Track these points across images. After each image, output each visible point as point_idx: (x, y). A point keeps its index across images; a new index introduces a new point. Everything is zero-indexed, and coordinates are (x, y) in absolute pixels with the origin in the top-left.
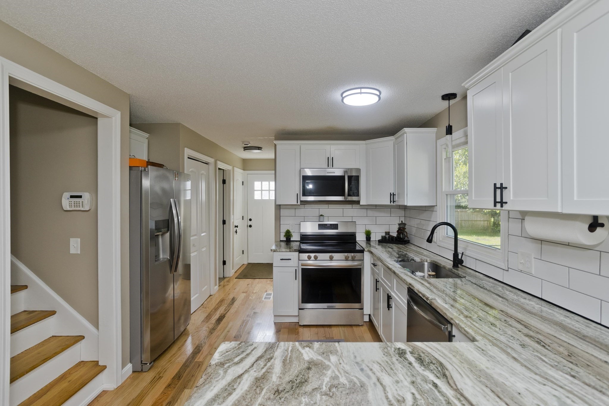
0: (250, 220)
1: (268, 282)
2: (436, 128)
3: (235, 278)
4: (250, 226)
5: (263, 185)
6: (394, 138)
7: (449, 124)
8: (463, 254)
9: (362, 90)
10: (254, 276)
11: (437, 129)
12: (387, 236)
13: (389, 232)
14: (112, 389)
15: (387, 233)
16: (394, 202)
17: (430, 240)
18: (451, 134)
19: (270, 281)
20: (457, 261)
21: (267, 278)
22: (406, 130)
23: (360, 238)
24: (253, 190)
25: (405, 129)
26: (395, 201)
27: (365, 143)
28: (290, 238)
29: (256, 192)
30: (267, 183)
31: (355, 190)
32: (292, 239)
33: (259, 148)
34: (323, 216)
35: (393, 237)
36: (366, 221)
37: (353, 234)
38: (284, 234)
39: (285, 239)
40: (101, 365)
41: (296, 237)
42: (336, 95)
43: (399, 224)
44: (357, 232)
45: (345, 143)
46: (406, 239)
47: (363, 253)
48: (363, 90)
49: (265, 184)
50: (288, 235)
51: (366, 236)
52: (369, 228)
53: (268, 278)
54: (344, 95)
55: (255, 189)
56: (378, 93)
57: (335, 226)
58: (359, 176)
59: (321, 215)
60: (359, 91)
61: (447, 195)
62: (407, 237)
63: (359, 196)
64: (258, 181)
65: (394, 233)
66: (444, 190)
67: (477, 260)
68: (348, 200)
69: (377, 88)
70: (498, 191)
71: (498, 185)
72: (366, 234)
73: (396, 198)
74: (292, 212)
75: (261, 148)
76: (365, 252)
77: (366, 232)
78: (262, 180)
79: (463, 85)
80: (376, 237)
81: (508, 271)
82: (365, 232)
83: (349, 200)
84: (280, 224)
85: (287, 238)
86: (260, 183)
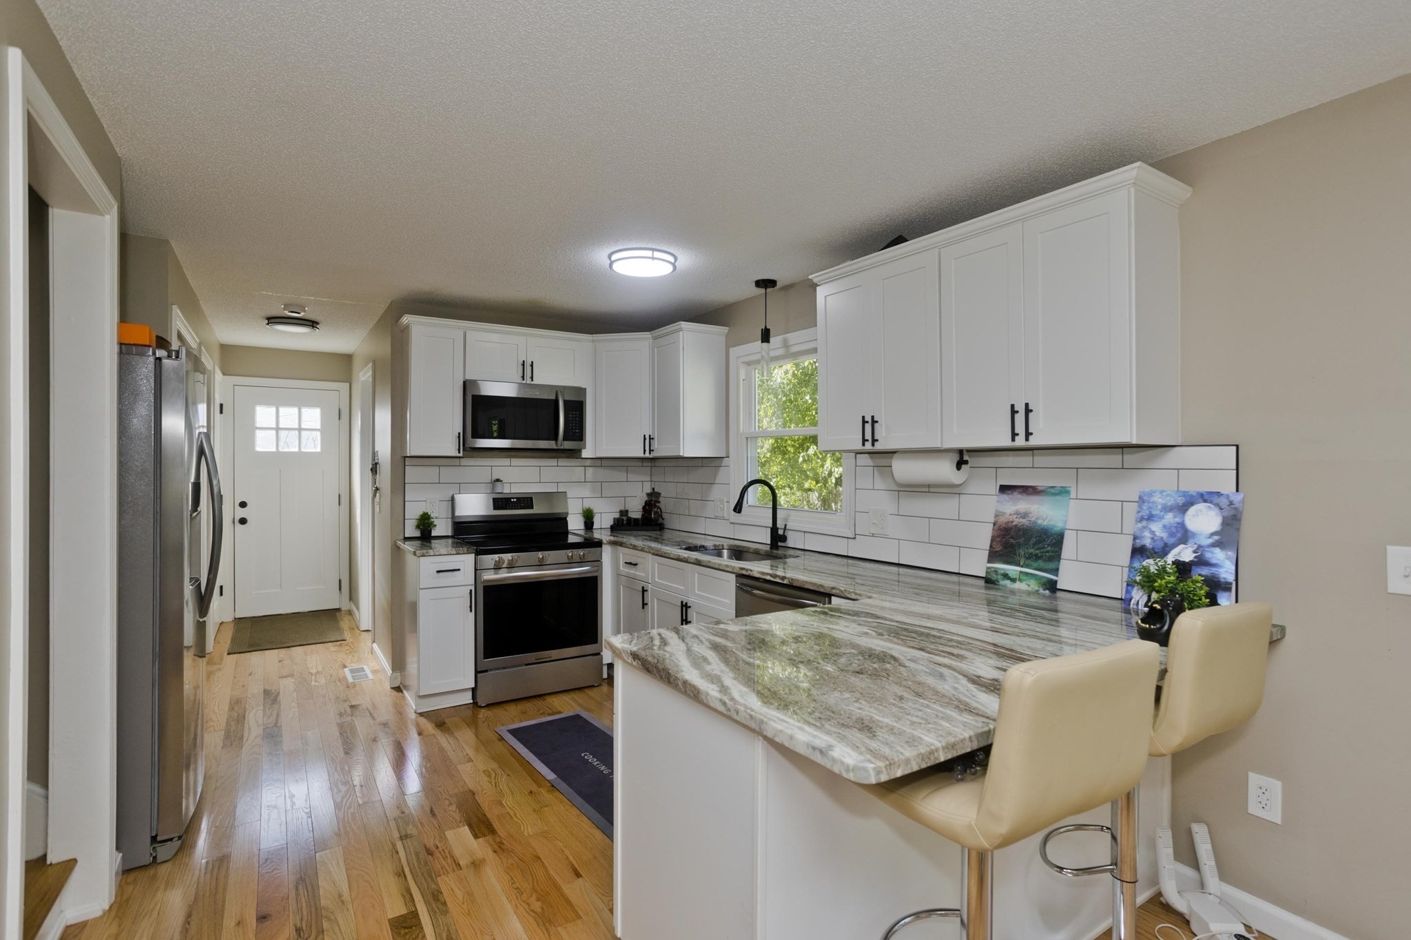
0: (243, 505)
1: (333, 649)
2: (728, 328)
3: (228, 654)
4: (243, 521)
5: (280, 414)
6: (650, 336)
7: (766, 326)
8: (785, 529)
9: (655, 253)
10: (286, 643)
11: (729, 330)
12: (625, 518)
13: (627, 511)
14: (99, 913)
15: (624, 513)
16: (651, 451)
17: (738, 508)
18: (768, 341)
19: (334, 646)
20: (778, 538)
21: (320, 641)
22: (684, 324)
23: (575, 524)
24: (252, 428)
25: (682, 322)
26: (653, 450)
27: (591, 338)
28: (430, 531)
29: (259, 434)
30: (295, 410)
31: (576, 431)
32: (434, 533)
33: (313, 324)
34: (501, 481)
35: (636, 520)
36: (585, 491)
37: (563, 517)
38: (414, 523)
39: (418, 534)
40: (53, 862)
41: (442, 528)
42: (599, 256)
43: (648, 495)
44: (570, 513)
45: (552, 334)
46: (660, 521)
47: (601, 546)
48: (657, 254)
49: (289, 415)
50: (425, 524)
51: (584, 520)
52: (588, 504)
53: (325, 640)
54: (614, 257)
55: (258, 425)
56: (672, 260)
57: (528, 501)
58: (582, 402)
59: (498, 480)
60: (649, 253)
61: (747, 438)
62: (662, 517)
63: (582, 440)
64: (267, 402)
65: (636, 513)
66: (741, 431)
67: (806, 534)
68: (562, 448)
69: (672, 251)
70: (868, 427)
71: (868, 419)
72: (584, 516)
73: (655, 445)
74: (431, 473)
75: (317, 323)
76: (603, 546)
77: (583, 511)
78: (278, 403)
79: (810, 277)
80: (603, 521)
81: (855, 538)
82: (581, 512)
83: (566, 447)
84: (405, 502)
85: (422, 532)
86: (273, 410)
